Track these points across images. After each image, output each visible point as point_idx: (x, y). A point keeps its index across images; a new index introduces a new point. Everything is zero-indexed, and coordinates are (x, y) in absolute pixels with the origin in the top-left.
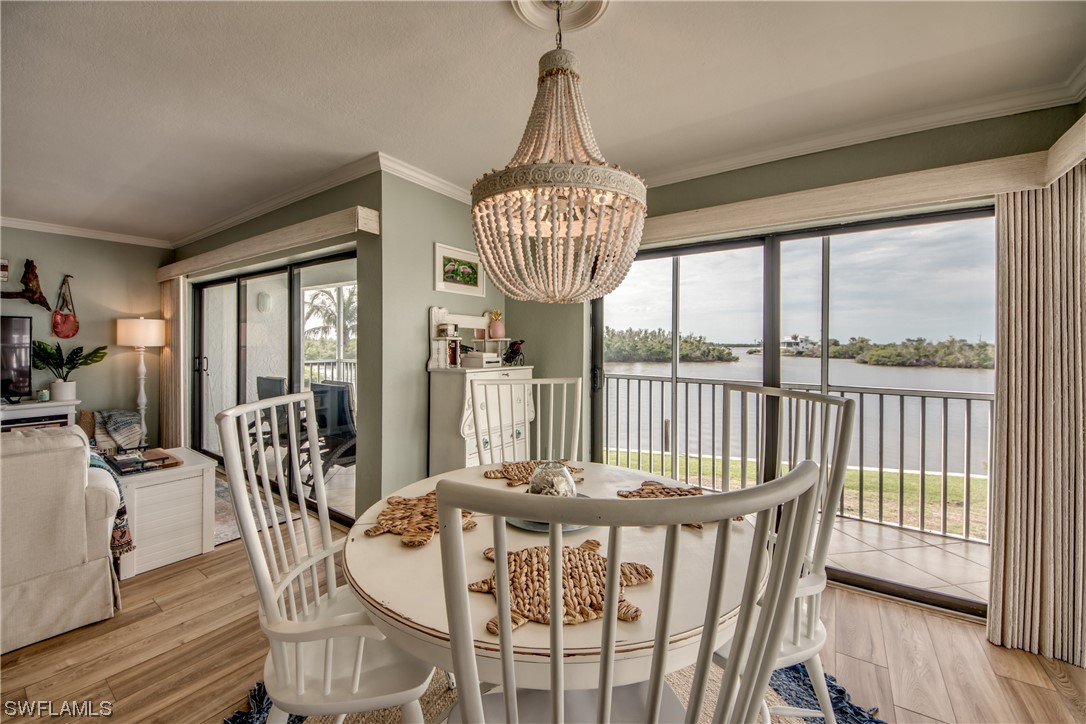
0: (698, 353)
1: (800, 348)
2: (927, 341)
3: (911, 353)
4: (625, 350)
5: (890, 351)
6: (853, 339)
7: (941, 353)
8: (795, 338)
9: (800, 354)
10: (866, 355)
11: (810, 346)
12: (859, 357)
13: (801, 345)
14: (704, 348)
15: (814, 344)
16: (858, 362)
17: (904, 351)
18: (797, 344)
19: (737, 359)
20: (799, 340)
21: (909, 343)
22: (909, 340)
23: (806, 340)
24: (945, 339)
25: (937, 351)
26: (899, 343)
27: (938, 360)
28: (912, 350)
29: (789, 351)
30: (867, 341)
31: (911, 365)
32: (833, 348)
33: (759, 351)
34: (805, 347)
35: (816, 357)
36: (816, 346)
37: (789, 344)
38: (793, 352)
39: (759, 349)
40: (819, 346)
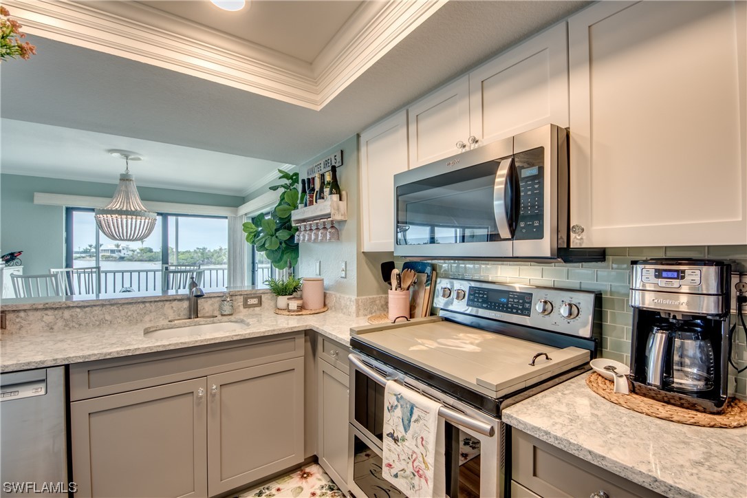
1: (122, 255)
2: (208, 249)
5: (188, 255)
7: (215, 256)
9: (122, 259)
11: (131, 253)
13: (123, 251)
15: (133, 251)
18: (120, 251)
20: (121, 248)
21: (198, 251)
22: (198, 248)
24: (217, 248)
25: (213, 256)
26: (192, 250)
27: (213, 260)
28: (200, 255)
29: (112, 257)
32: (149, 254)
33: (83, 257)
34: (126, 253)
35: (136, 261)
36: (135, 253)
37: (113, 251)
38: (115, 258)
39: (83, 255)
40: (138, 253)
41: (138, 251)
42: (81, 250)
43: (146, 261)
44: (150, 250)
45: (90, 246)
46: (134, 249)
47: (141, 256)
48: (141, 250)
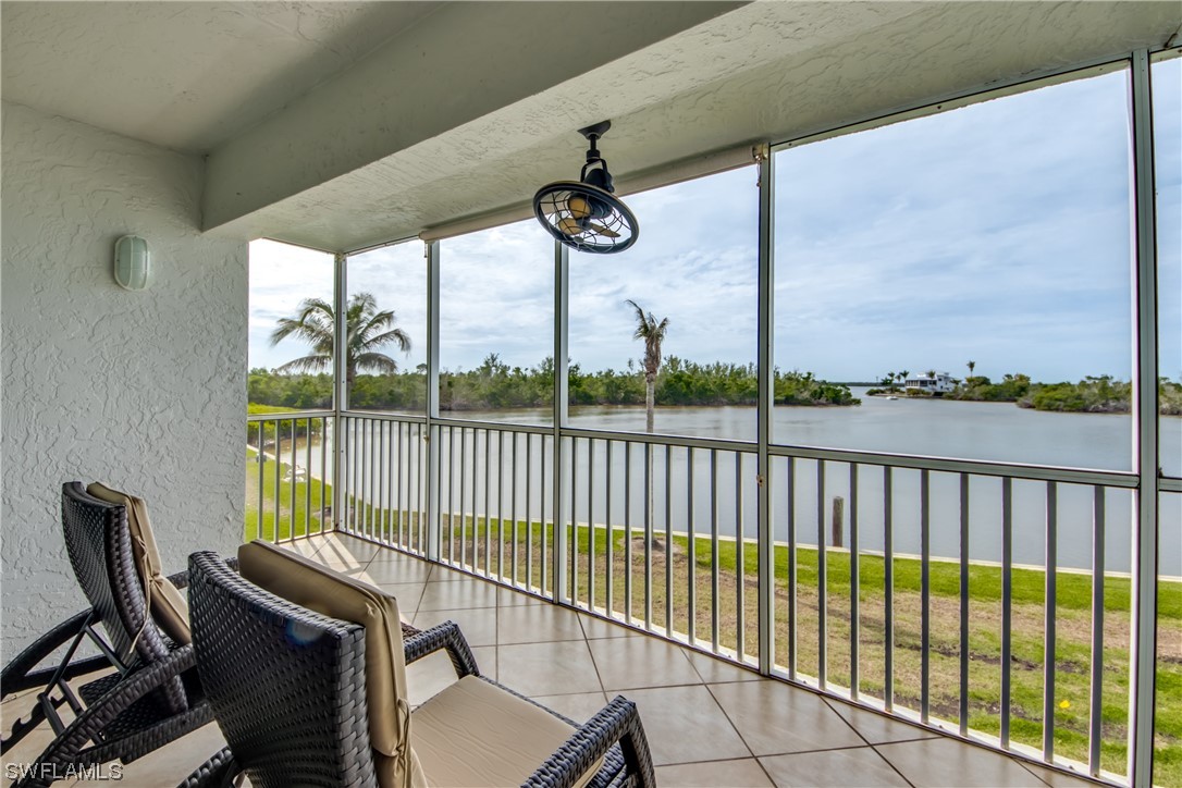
0: (806, 395)
1: (938, 388)
2: (1115, 380)
3: (1095, 395)
4: (710, 390)
5: (1064, 390)
6: (1008, 376)
8: (932, 375)
9: (938, 395)
10: (1030, 398)
11: (952, 386)
12: (1021, 400)
13: (938, 383)
14: (814, 387)
15: (956, 382)
16: (1021, 407)
17: (1086, 392)
18: (934, 383)
19: (858, 402)
20: (936, 378)
21: (1090, 382)
22: (1089, 378)
23: (946, 378)
26: (1076, 382)
28: (1095, 391)
29: (923, 392)
30: (1028, 379)
31: (1096, 411)
32: (984, 388)
33: (882, 392)
34: (945, 386)
35: (961, 399)
36: (960, 385)
37: (923, 383)
38: (928, 393)
39: (882, 388)
40: (964, 386)
41: (964, 382)
42: (880, 381)
43: (979, 400)
44: (985, 381)
45: (892, 375)
46: (957, 379)
47: (969, 392)
48: (970, 380)
